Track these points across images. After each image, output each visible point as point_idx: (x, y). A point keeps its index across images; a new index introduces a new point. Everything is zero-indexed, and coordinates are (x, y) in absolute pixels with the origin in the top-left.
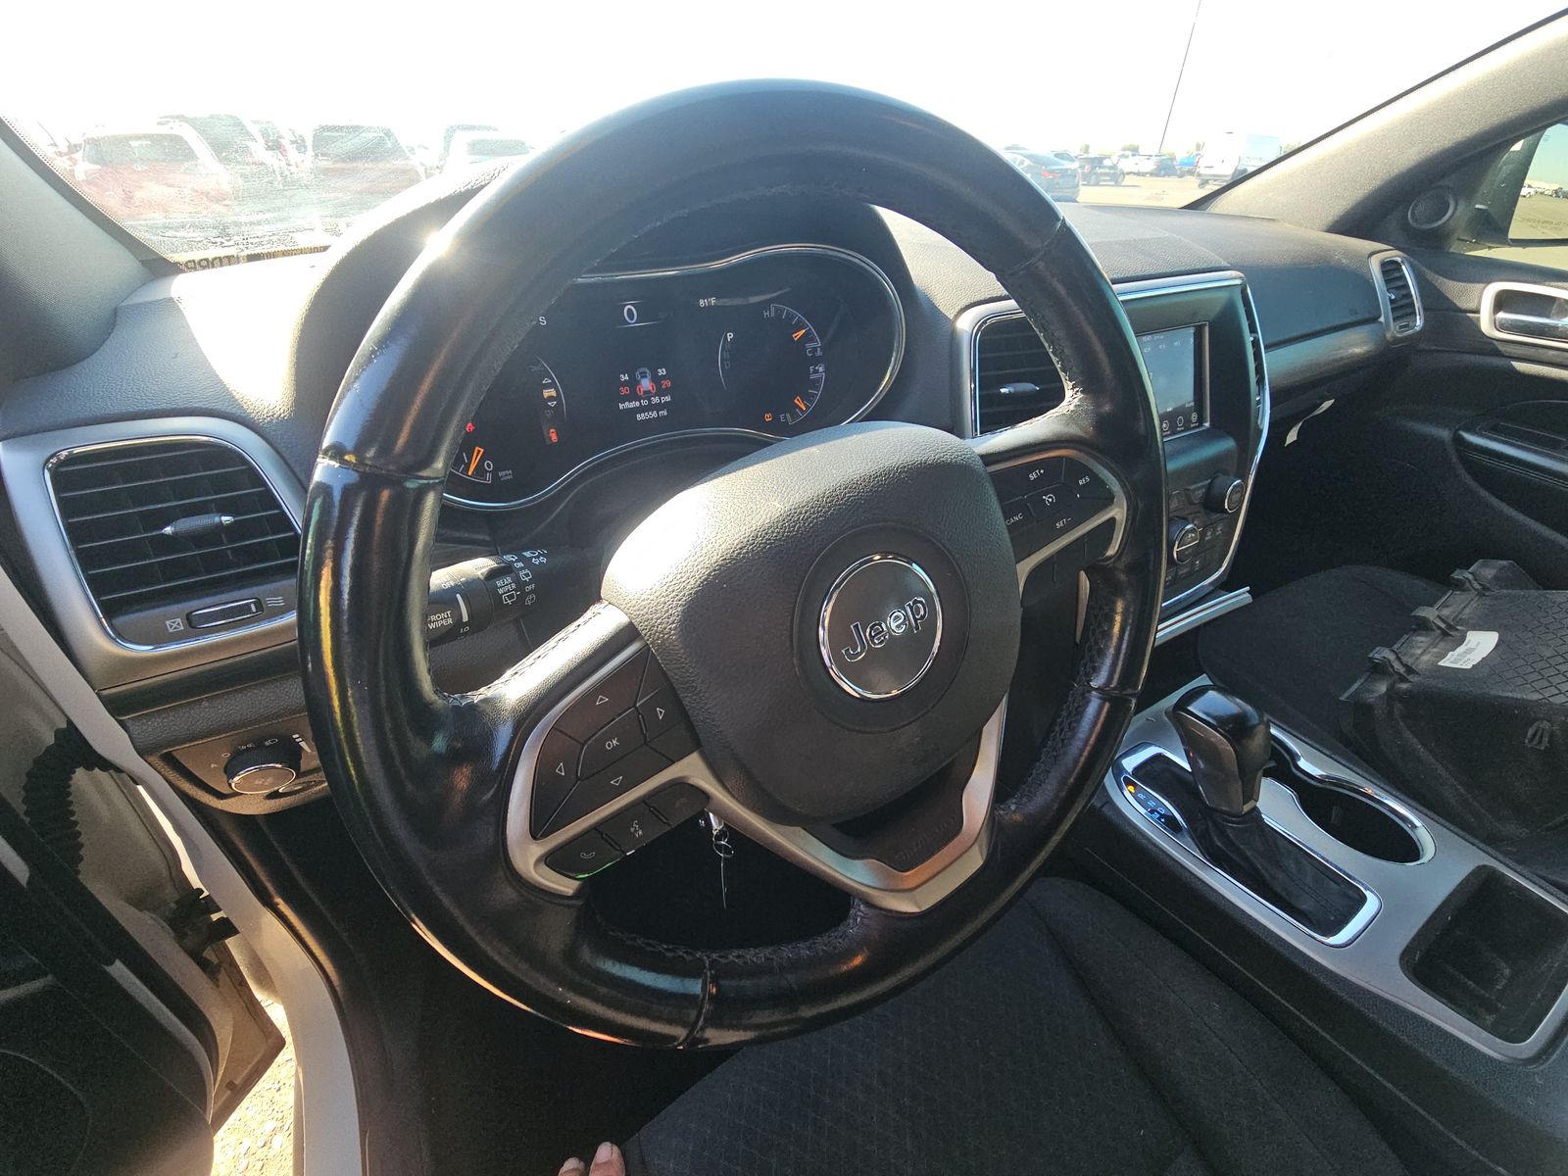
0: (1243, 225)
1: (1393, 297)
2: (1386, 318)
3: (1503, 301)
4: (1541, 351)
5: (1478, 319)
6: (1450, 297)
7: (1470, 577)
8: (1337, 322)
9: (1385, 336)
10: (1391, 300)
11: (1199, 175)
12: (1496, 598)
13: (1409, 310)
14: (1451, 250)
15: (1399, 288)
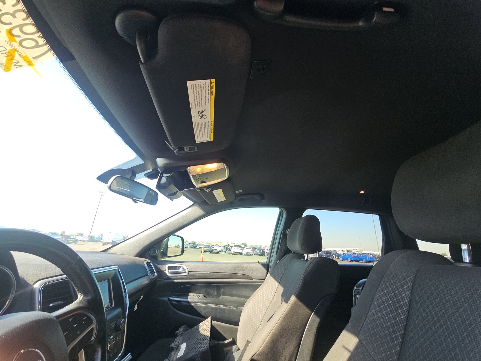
0: (116, 256)
2: (150, 274)
3: (169, 268)
4: (177, 277)
5: (166, 272)
6: (160, 269)
7: (179, 332)
9: (150, 278)
10: (149, 270)
11: (102, 242)
12: (184, 335)
14: (158, 259)
15: (151, 268)
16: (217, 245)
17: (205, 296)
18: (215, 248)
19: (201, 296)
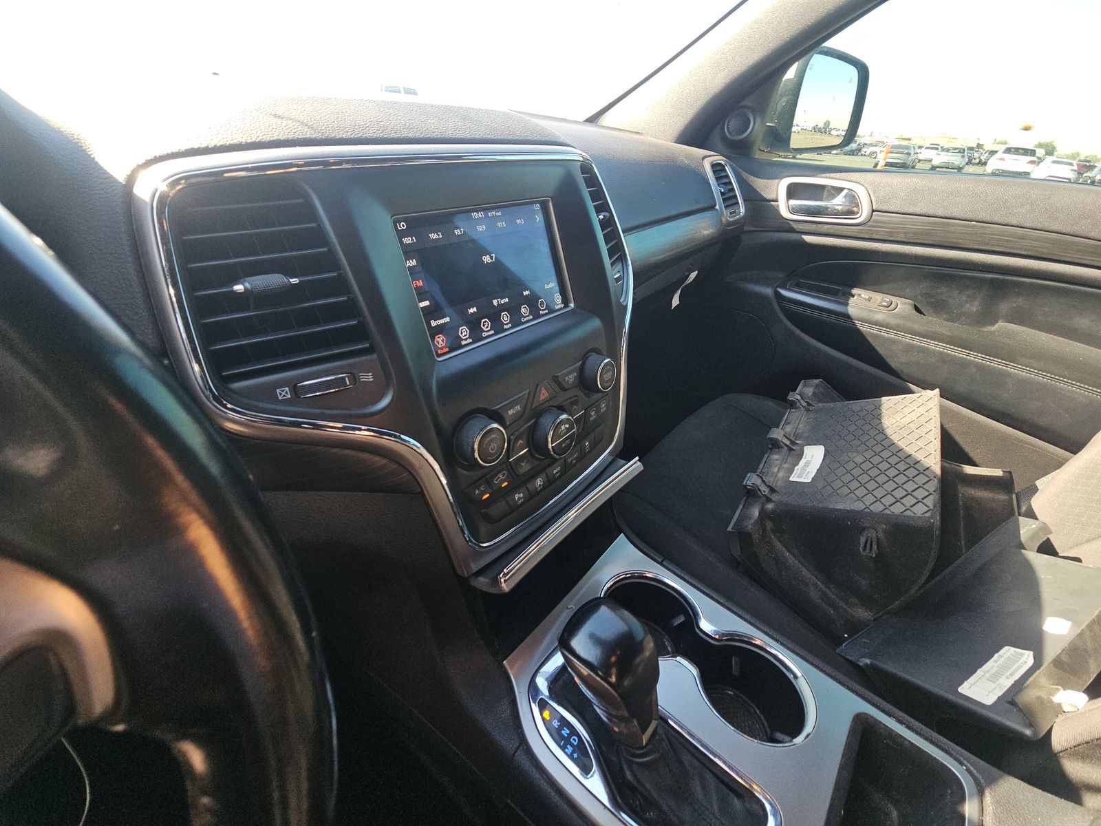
1: (723, 191)
2: (721, 208)
3: (793, 191)
4: (820, 226)
5: (778, 206)
6: (759, 191)
7: (799, 397)
8: (688, 209)
9: (721, 220)
10: (721, 192)
12: (817, 411)
13: (733, 201)
14: (756, 157)
15: (725, 184)
16: (934, 147)
17: (917, 309)
18: (925, 154)
19: (903, 306)
